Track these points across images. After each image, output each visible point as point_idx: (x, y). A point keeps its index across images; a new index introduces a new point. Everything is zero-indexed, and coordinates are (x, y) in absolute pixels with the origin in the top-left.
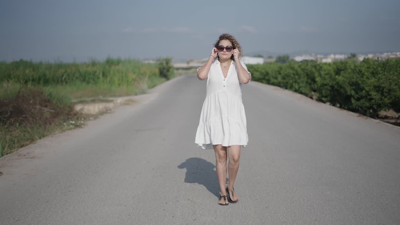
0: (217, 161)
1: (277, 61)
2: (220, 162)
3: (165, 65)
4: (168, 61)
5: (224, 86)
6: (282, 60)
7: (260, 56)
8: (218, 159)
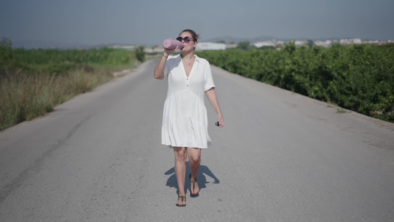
0: (176, 160)
1: (238, 47)
2: (179, 160)
3: (140, 51)
4: (142, 48)
5: (188, 86)
6: (244, 46)
7: (222, 42)
8: (177, 158)
